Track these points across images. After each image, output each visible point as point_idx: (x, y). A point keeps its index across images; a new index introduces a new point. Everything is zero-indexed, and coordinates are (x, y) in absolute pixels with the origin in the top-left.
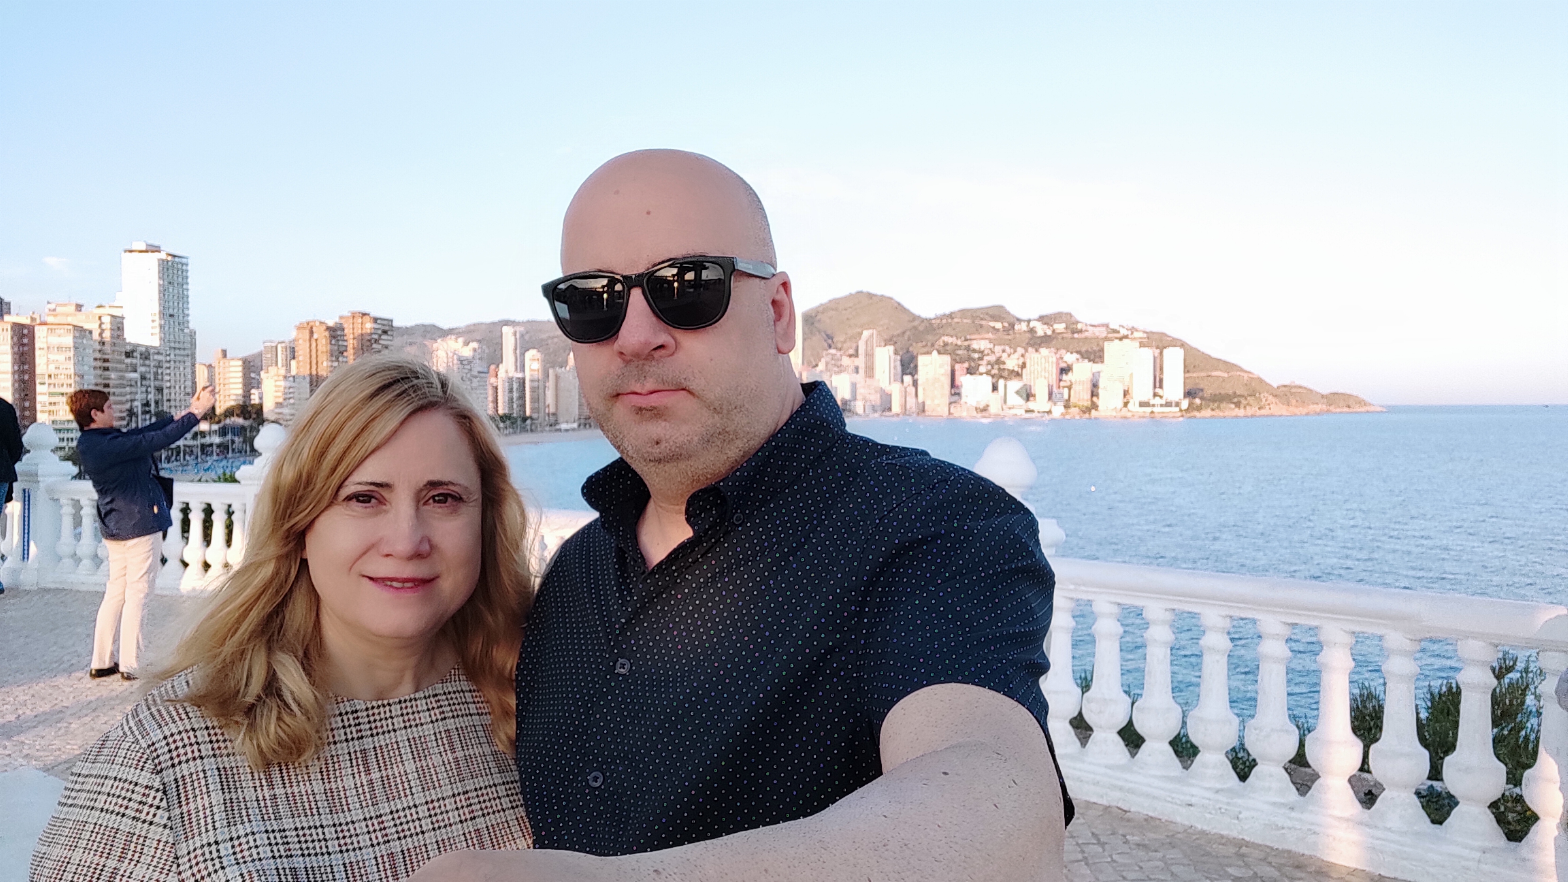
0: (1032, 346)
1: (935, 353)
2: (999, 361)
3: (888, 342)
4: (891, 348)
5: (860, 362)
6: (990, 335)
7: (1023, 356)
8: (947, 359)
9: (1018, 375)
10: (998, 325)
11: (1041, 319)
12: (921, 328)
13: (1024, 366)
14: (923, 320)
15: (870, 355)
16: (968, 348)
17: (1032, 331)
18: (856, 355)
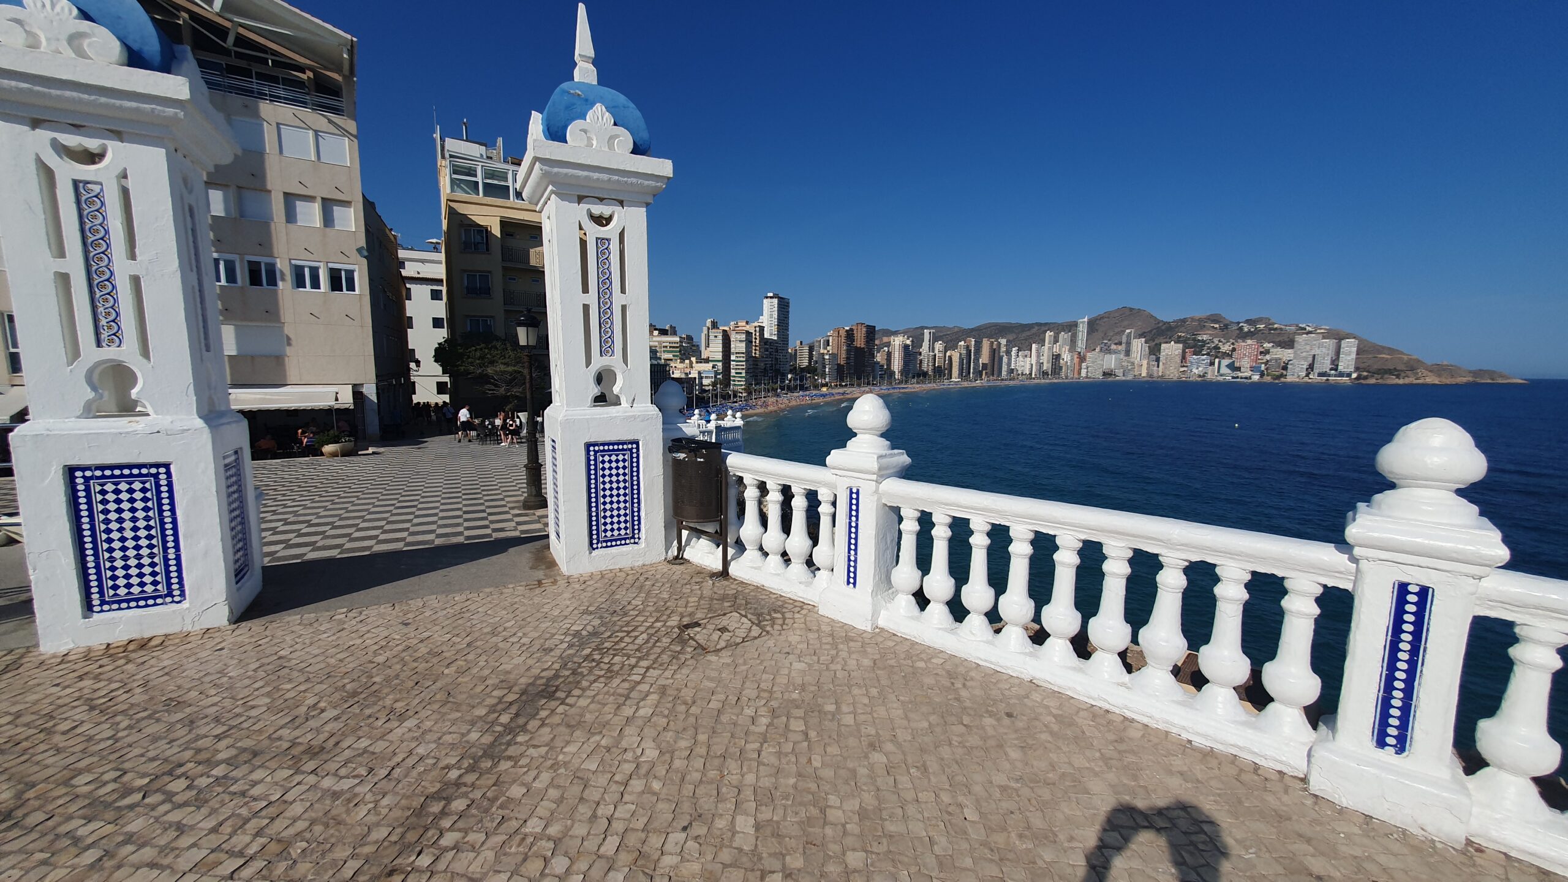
0: (1239, 338)
1: (1172, 343)
2: (1217, 348)
3: (1140, 336)
4: (1143, 340)
5: (1122, 347)
6: (1210, 332)
7: (1233, 344)
8: (1181, 346)
9: (1230, 356)
10: (1217, 326)
11: (1248, 322)
12: (1163, 328)
13: (1234, 350)
14: (1165, 323)
15: (1129, 344)
16: (1194, 340)
17: (1241, 329)
18: (1120, 343)
